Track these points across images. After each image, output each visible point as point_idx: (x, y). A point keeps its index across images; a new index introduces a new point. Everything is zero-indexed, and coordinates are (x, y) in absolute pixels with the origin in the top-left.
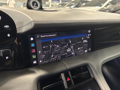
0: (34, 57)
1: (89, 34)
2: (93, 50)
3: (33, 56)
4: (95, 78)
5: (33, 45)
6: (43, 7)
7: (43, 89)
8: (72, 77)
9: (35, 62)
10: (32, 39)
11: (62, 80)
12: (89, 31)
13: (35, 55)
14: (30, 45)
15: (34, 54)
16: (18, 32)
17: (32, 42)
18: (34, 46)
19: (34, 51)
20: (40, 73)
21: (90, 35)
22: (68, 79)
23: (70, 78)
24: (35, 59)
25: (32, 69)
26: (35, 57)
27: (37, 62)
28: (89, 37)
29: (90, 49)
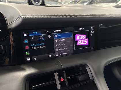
0: (27, 54)
1: (92, 31)
2: (96, 49)
3: (26, 53)
4: (94, 80)
5: (26, 41)
6: (45, 3)
7: (32, 89)
8: (67, 77)
9: (28, 59)
10: (25, 35)
11: (55, 80)
12: (92, 28)
13: (29, 52)
14: (24, 42)
15: (27, 50)
16: (9, 27)
17: (26, 38)
18: (27, 42)
19: (27, 47)
20: (30, 71)
21: (93, 32)
22: (62, 80)
23: (64, 78)
24: (28, 56)
25: (23, 67)
26: (28, 54)
27: (30, 59)
28: (91, 35)
29: (92, 48)
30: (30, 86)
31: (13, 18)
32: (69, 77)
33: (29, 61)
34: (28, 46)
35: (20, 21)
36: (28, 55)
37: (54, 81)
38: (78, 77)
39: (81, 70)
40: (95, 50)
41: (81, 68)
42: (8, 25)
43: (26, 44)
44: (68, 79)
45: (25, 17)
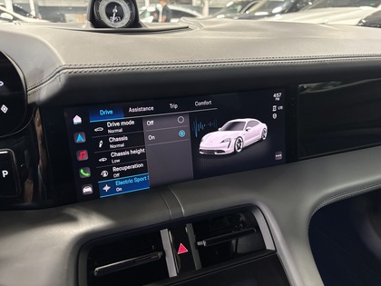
0: (85, 174)
1: (278, 104)
2: (291, 158)
3: (82, 171)
4: (278, 252)
5: (80, 139)
7: (96, 274)
8: (199, 243)
9: (87, 190)
10: (77, 120)
11: (161, 248)
12: (277, 96)
13: (88, 169)
15: (83, 165)
16: (31, 99)
18: (83, 141)
19: (83, 156)
20: (90, 223)
21: (281, 107)
22: (183, 250)
23: (187, 246)
24: (86, 182)
25: (71, 211)
26: (87, 175)
28: (275, 116)
29: (279, 156)
32: (204, 243)
34: (85, 152)
35: (60, 84)
36: (87, 178)
37: (160, 254)
38: (234, 242)
39: (242, 222)
40: (287, 163)
41: (241, 215)
42: (29, 92)
44: (200, 248)
45: (75, 70)
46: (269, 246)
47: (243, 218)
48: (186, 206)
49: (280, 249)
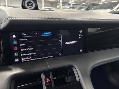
0: (16, 54)
1: (81, 34)
2: (85, 51)
3: (15, 54)
4: (80, 82)
8: (54, 78)
9: (17, 60)
10: (14, 36)
11: (41, 80)
12: (81, 31)
13: (17, 53)
18: (16, 43)
19: (16, 49)
20: (16, 71)
21: (82, 35)
22: (48, 80)
23: (50, 79)
25: (10, 67)
26: (17, 55)
27: (19, 60)
28: (80, 38)
29: (81, 51)
30: (16, 86)
31: (2, 19)
32: (56, 78)
33: (17, 62)
35: (7, 23)
36: (17, 56)
38: (66, 78)
39: (69, 72)
40: (84, 53)
41: (69, 69)
43: (15, 45)
44: (54, 80)
45: (12, 18)
46: (78, 80)
47: (69, 71)
48: (50, 66)
49: (81, 80)
